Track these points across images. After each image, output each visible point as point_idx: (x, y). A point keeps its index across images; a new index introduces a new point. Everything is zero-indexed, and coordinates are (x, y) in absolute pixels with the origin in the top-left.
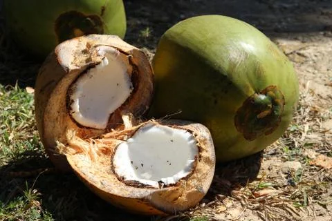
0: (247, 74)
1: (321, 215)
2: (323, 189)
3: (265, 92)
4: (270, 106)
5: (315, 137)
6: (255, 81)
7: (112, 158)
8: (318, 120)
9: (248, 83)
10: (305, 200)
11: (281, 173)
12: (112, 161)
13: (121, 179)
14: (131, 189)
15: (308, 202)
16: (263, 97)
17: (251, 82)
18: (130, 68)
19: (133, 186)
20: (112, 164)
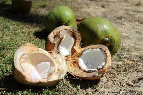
0: (102, 31)
1: (126, 77)
2: (128, 70)
3: (108, 37)
4: (110, 42)
5: (128, 56)
6: (105, 34)
7: (78, 64)
8: (129, 52)
9: (102, 34)
10: (121, 72)
11: (115, 65)
12: (79, 65)
13: (84, 71)
14: (89, 74)
15: (122, 73)
16: (107, 39)
17: (104, 34)
18: (72, 33)
19: (89, 72)
20: (79, 66)
